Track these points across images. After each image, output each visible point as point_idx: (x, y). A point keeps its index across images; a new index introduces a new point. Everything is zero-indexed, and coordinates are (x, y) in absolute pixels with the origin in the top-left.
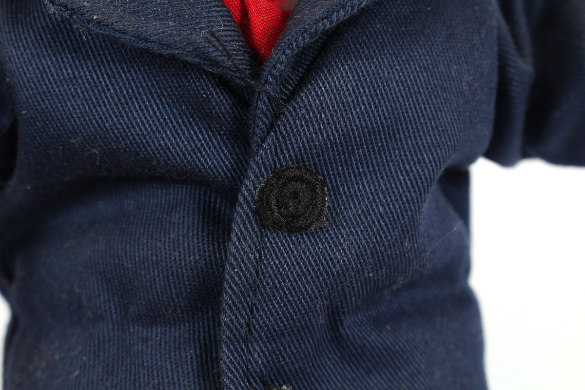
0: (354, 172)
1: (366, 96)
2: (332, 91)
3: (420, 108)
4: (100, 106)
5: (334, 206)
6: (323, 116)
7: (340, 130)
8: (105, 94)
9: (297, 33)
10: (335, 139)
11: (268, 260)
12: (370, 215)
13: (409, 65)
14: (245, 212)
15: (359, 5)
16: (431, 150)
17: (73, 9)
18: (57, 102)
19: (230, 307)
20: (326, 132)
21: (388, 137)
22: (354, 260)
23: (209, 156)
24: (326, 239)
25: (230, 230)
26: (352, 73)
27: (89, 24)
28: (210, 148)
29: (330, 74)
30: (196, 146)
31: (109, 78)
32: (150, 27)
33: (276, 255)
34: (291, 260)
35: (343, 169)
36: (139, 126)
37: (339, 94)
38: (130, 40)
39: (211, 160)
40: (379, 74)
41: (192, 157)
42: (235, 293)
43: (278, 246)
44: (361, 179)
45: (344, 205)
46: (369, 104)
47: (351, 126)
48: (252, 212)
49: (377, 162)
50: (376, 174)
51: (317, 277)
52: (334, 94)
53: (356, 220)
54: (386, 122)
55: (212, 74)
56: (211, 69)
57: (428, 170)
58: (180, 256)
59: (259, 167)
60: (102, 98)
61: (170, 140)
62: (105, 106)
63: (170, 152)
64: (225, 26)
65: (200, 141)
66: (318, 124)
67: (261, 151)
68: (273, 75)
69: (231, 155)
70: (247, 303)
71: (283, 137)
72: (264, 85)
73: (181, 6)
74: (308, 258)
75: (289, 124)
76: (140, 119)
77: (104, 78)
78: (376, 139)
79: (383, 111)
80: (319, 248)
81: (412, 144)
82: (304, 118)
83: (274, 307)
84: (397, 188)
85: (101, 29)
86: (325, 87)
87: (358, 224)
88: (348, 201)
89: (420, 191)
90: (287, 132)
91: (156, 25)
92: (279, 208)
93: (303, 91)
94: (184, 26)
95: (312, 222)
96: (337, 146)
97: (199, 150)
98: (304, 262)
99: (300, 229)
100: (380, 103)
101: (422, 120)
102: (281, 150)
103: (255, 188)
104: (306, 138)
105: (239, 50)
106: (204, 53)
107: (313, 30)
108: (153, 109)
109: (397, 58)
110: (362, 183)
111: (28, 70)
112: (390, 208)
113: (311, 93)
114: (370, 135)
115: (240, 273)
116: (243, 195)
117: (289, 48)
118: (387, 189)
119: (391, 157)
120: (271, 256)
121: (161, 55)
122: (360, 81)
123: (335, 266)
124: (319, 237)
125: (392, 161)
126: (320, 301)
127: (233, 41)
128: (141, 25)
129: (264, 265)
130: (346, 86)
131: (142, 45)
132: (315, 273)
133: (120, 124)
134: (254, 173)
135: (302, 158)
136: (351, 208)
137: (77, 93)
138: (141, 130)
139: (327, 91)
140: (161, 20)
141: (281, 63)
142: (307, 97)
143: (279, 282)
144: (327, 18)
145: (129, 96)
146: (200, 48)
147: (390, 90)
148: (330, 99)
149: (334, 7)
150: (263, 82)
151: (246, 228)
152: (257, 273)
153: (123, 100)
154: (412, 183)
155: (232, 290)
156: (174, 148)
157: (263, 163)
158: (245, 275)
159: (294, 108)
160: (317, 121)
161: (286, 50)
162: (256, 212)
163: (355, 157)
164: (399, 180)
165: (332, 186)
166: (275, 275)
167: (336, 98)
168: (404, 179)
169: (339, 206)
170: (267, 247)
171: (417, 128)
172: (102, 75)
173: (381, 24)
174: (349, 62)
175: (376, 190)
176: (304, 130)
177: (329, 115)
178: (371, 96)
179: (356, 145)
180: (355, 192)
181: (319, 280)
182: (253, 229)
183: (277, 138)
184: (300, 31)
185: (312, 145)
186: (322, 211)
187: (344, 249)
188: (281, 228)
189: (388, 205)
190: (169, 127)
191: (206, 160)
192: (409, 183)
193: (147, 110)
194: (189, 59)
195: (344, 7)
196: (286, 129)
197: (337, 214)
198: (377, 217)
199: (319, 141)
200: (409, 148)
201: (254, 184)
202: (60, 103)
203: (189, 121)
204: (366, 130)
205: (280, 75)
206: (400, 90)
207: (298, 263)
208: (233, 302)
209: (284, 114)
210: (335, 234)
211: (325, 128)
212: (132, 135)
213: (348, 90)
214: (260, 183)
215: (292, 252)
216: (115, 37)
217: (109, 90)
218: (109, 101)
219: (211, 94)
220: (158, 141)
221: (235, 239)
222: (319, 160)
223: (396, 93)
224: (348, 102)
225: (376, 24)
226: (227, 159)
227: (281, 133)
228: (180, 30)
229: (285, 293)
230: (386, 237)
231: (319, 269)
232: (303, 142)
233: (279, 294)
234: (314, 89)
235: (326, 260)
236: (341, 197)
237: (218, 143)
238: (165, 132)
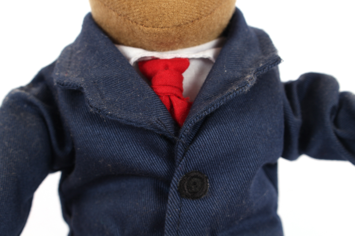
0: (220, 172)
1: (225, 140)
2: (210, 139)
3: (248, 144)
4: (111, 146)
5: (212, 187)
6: (206, 150)
7: (213, 155)
8: (113, 141)
9: (194, 117)
10: (211, 159)
11: (184, 211)
12: (227, 190)
13: (243, 125)
14: (173, 191)
15: (220, 105)
16: (253, 162)
17: (100, 110)
18: (93, 144)
19: (168, 232)
20: (208, 156)
21: (234, 156)
22: (221, 210)
23: (158, 167)
24: (209, 201)
25: (167, 199)
26: (218, 131)
27: (107, 115)
28: (158, 163)
29: (209, 132)
30: (152, 162)
31: (115, 134)
32: (132, 115)
33: (187, 209)
34: (194, 211)
35: (215, 171)
36: (128, 155)
37: (213, 140)
38: (124, 121)
39: (159, 168)
40: (230, 130)
41: (151, 167)
42: (170, 226)
43: (188, 205)
44: (223, 175)
45: (216, 186)
46: (226, 143)
47: (218, 153)
48: (177, 191)
49: (230, 167)
50: (230, 173)
51: (205, 218)
52: (211, 140)
53: (221, 192)
54: (234, 151)
55: (159, 134)
56: (158, 132)
57: (252, 170)
58: (146, 209)
59: (179, 172)
60: (112, 143)
61: (141, 160)
62: (113, 146)
63: (141, 165)
64: (163, 113)
65: (154, 160)
66: (204, 153)
67: (180, 165)
68: (184, 135)
69: (167, 166)
70: (175, 230)
71: (189, 159)
72: (180, 139)
73: (145, 106)
74: (201, 210)
75: (192, 153)
76: (128, 151)
77: (112, 134)
78: (229, 158)
79: (232, 146)
80: (206, 205)
81: (245, 159)
82: (198, 151)
83: (187, 231)
84: (239, 178)
85: (112, 117)
86: (207, 137)
87: (222, 194)
88: (218, 185)
89: (249, 179)
90: (191, 157)
91: (134, 115)
92: (188, 189)
93: (197, 139)
94: (146, 115)
95: (202, 195)
96: (212, 162)
97: (153, 164)
98: (199, 212)
99: (197, 198)
100: (230, 142)
101: (249, 149)
102: (189, 164)
103: (178, 181)
104: (199, 159)
105: (169, 123)
106: (155, 126)
107: (200, 116)
108: (134, 147)
109: (237, 123)
110: (224, 177)
111: (80, 131)
112: (236, 187)
113: (200, 140)
114: (227, 156)
115: (172, 217)
116: (173, 184)
117: (190, 123)
118: (235, 179)
119: (236, 165)
120: (185, 209)
121: (137, 127)
122: (222, 134)
123: (212, 213)
124: (206, 200)
125: (237, 167)
126: (206, 228)
127: (167, 119)
128: (128, 115)
129: (182, 213)
130: (216, 136)
131: (129, 123)
132: (204, 216)
133: (120, 154)
134: (177, 175)
135: (198, 168)
136: (219, 188)
137: (101, 141)
138: (129, 156)
139: (207, 139)
140: (137, 112)
141: (187, 130)
142: (199, 142)
143: (189, 220)
144: (206, 110)
145: (123, 141)
146: (153, 124)
147: (235, 137)
148: (209, 142)
149: (209, 106)
150: (180, 137)
151: (174, 198)
152: (179, 217)
153: (121, 144)
154: (245, 176)
155: (169, 224)
156: (143, 163)
157: (181, 170)
158: (174, 218)
159: (194, 147)
160: (203, 152)
161: (189, 124)
162: (178, 191)
163: (220, 166)
164: (240, 175)
165: (211, 178)
166: (187, 218)
167: (211, 142)
168: (242, 175)
169: (214, 187)
170: (183, 206)
171: (247, 152)
172: (112, 133)
173: (230, 108)
174: (217, 126)
175: (230, 179)
176: (198, 156)
177: (208, 149)
178: (227, 140)
179: (221, 161)
180: (221, 181)
181: (206, 219)
182: (177, 198)
183: (187, 160)
184: (195, 116)
185: (201, 162)
186: (206, 190)
187: (216, 206)
188: (189, 198)
189: (235, 186)
190: (141, 155)
191: (156, 169)
192: (244, 176)
193: (131, 148)
194: (149, 128)
195: (213, 106)
196: (190, 156)
197: (213, 190)
198: (230, 191)
199: (205, 160)
200: (244, 161)
201: (177, 179)
202: (94, 145)
203: (149, 152)
204: (225, 155)
205: (187, 134)
206: (239, 137)
207: (197, 212)
208: (170, 229)
209: (189, 149)
210: (213, 199)
211: (207, 155)
212: (125, 158)
213: (217, 138)
214: (180, 179)
215: (194, 207)
216: (117, 120)
217: (115, 139)
218: (115, 144)
219: (158, 141)
220: (136, 161)
221: (170, 203)
222: (205, 168)
223: (237, 138)
224: (216, 143)
225: (228, 108)
226: (166, 168)
227: (188, 157)
228: (145, 117)
229: (191, 225)
230: (235, 199)
231: (206, 214)
232: (198, 161)
233: (189, 225)
234: (202, 138)
235: (209, 210)
236: (215, 183)
237: (162, 161)
238: (139, 157)
